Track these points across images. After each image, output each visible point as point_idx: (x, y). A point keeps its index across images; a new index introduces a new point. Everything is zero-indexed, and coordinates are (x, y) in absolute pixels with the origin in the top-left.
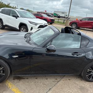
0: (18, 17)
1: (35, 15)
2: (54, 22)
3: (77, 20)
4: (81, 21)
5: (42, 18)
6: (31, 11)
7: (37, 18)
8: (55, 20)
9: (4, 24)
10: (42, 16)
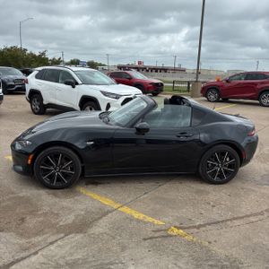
0: (77, 84)
1: (112, 75)
2: (162, 90)
3: (218, 81)
4: (227, 81)
5: (129, 82)
6: (101, 65)
7: (118, 82)
8: (165, 84)
9: (45, 103)
10: (131, 78)
